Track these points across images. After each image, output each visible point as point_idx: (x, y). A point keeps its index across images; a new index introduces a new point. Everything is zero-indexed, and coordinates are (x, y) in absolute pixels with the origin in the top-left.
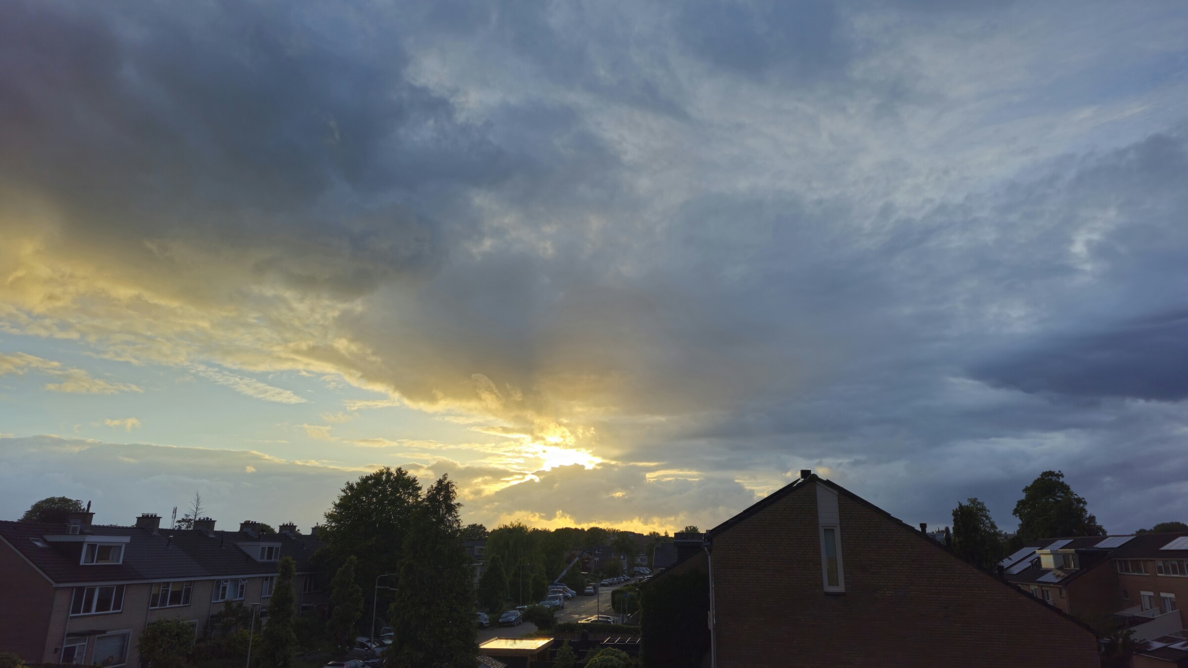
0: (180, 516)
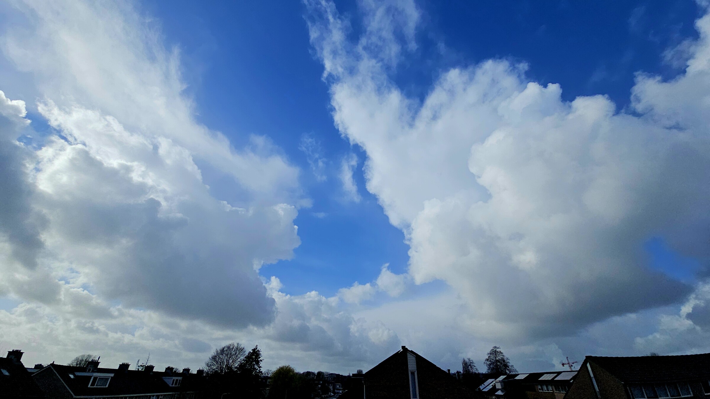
0: (139, 364)
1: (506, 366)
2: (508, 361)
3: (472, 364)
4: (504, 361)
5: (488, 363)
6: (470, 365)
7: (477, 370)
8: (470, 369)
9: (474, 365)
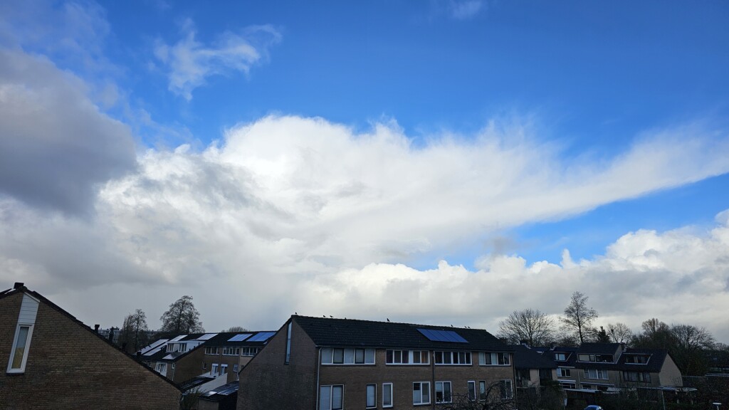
1: (192, 323)
2: (197, 316)
3: (140, 318)
4: (190, 315)
5: (167, 318)
6: (137, 319)
7: (146, 327)
8: (136, 324)
9: (145, 319)
